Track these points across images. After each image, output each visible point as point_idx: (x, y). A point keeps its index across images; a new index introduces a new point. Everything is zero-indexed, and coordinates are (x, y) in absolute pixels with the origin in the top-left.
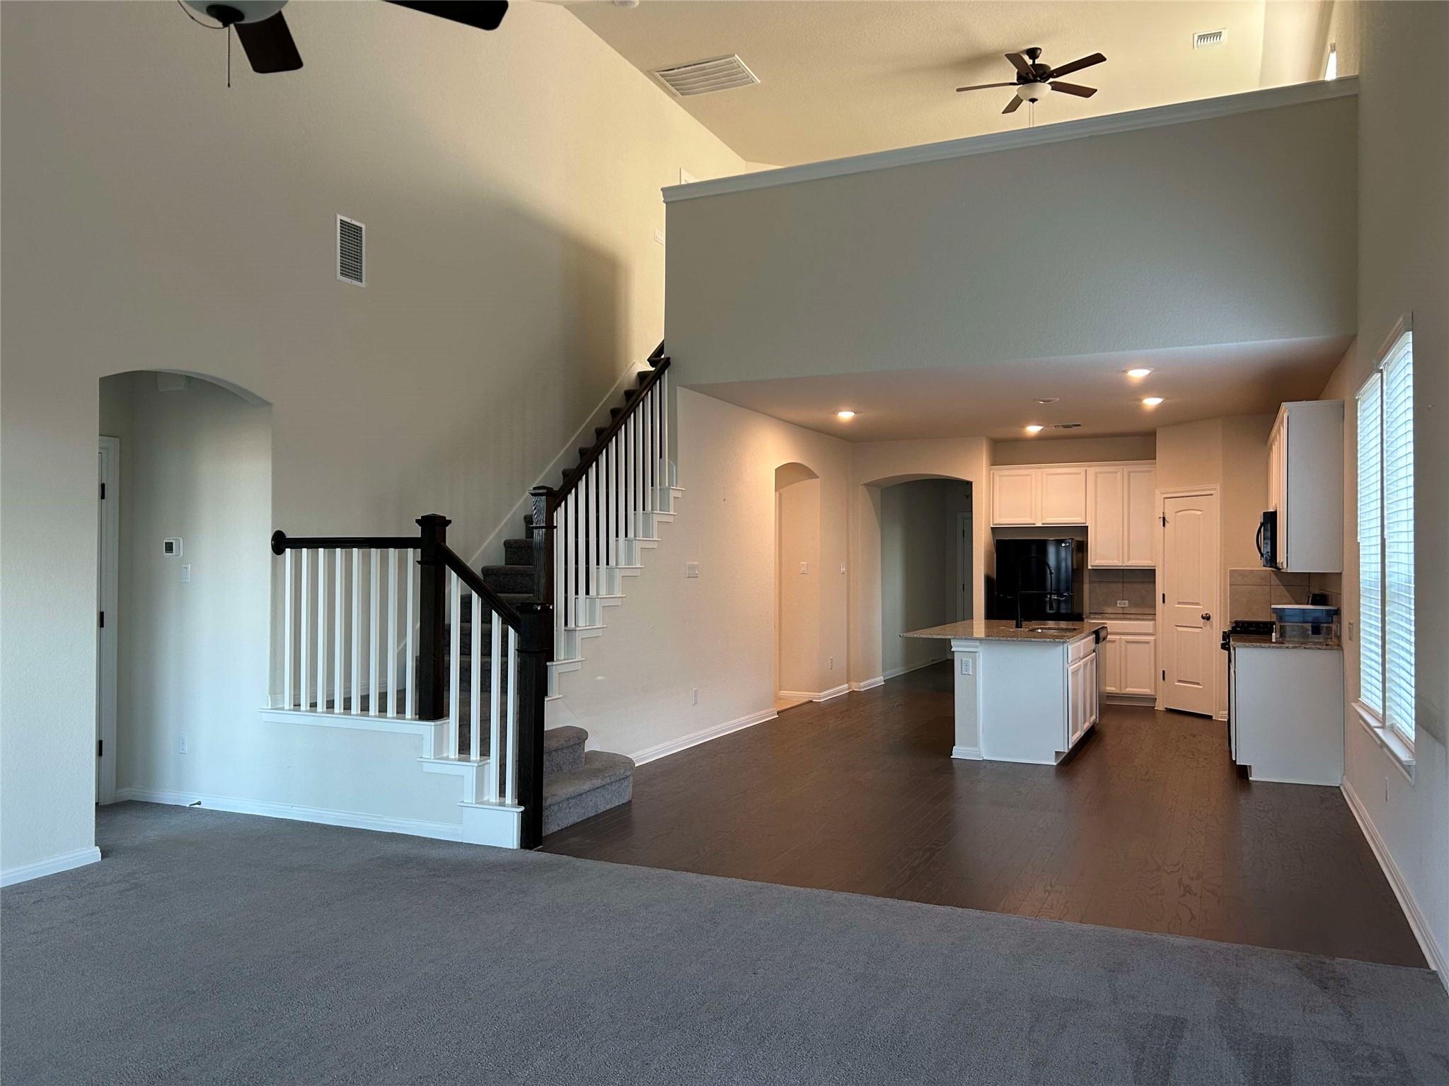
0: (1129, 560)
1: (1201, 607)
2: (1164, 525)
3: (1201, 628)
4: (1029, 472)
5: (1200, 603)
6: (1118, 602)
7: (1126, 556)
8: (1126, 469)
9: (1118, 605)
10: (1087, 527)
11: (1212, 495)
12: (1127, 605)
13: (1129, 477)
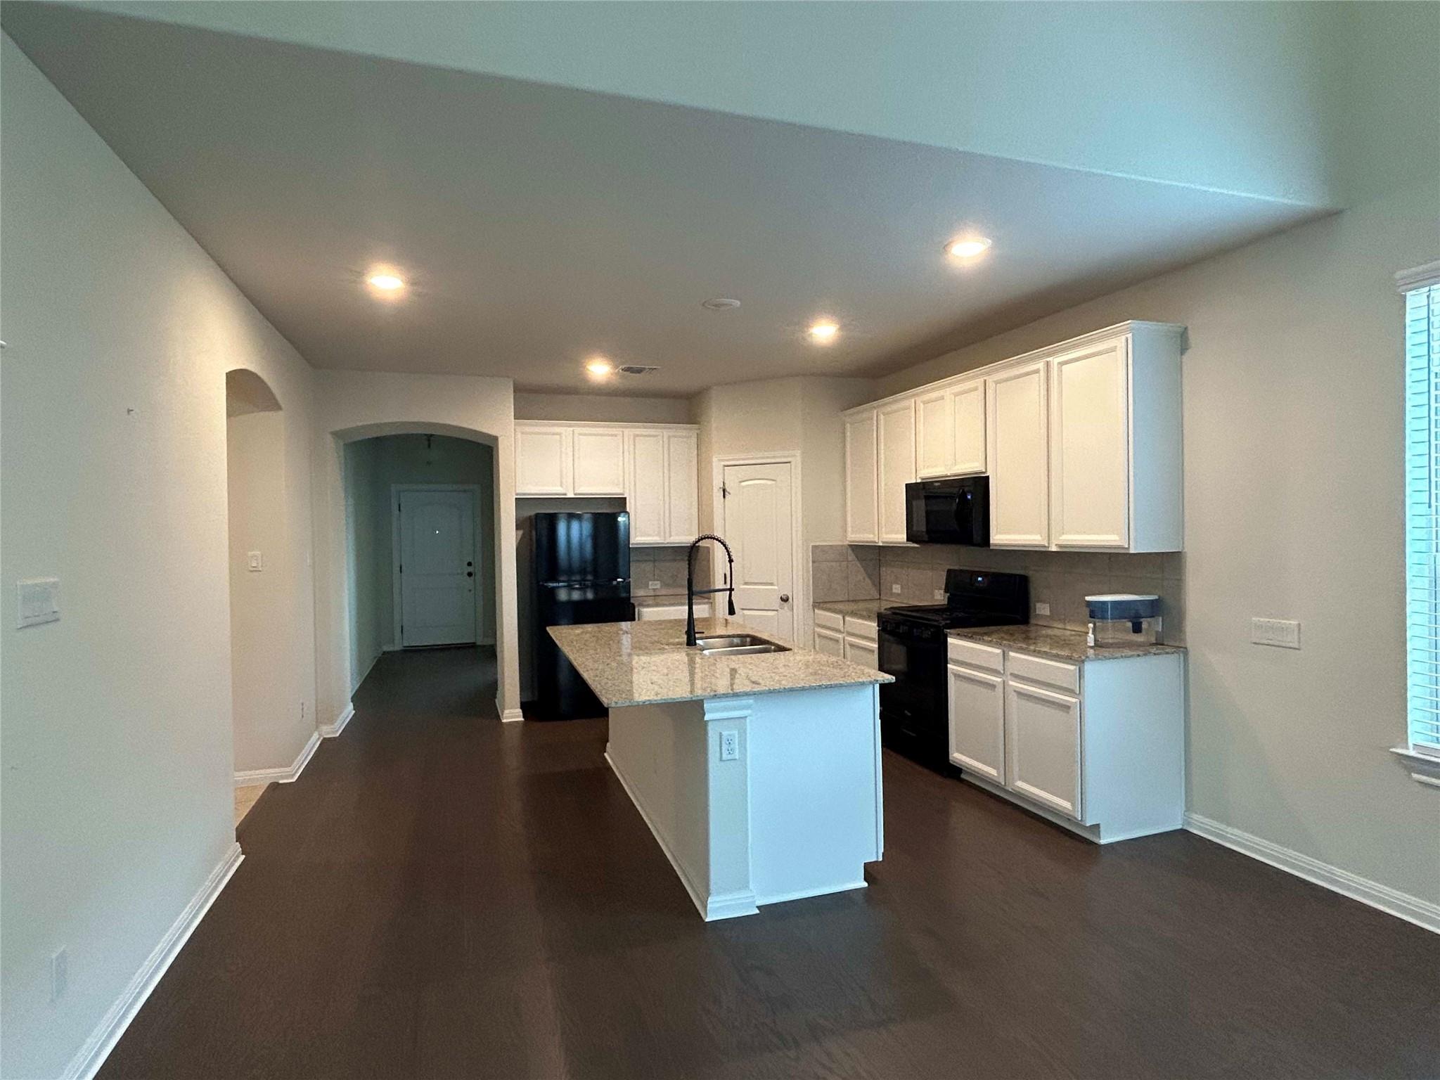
0: (670, 536)
1: (776, 587)
2: (724, 497)
3: (777, 610)
4: (557, 430)
5: (775, 583)
6: (650, 583)
7: (667, 531)
8: (666, 433)
9: (650, 587)
10: (625, 498)
11: (789, 462)
12: (658, 587)
13: (669, 441)
